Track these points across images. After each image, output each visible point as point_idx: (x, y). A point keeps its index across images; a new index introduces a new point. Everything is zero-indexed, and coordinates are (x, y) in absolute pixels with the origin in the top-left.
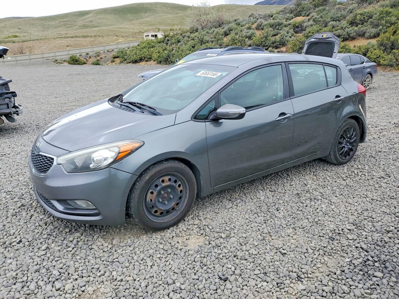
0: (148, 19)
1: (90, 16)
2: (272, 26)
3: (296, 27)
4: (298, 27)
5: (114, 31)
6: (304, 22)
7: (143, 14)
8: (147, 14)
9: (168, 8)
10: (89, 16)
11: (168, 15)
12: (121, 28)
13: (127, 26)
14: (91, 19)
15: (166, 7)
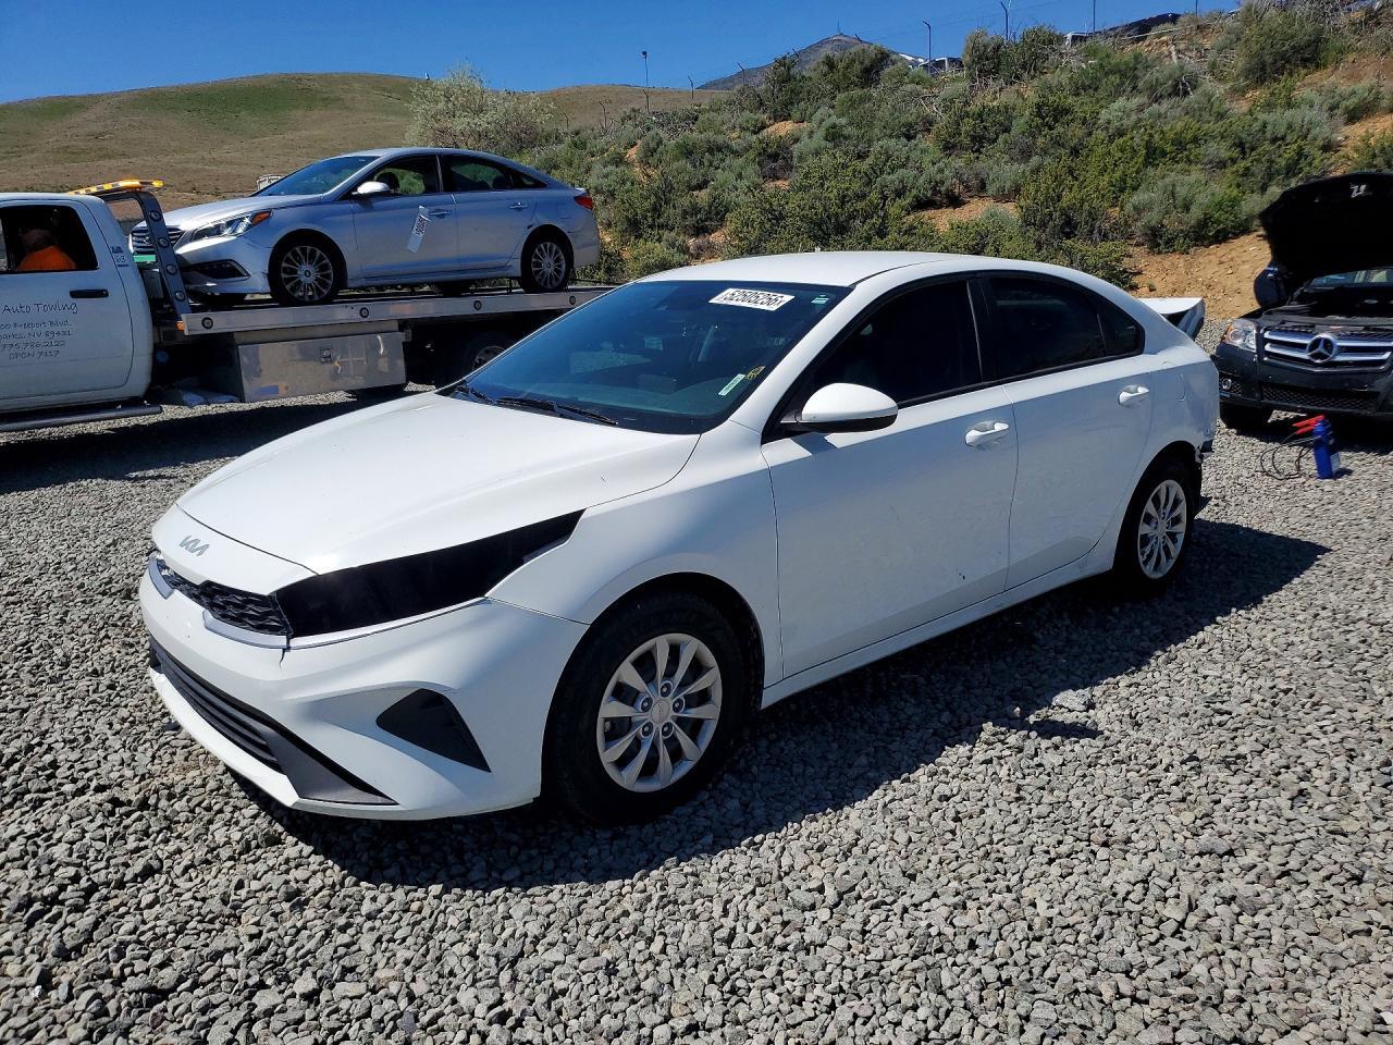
0: (317, 132)
1: (93, 117)
2: (687, 152)
3: (770, 156)
4: (774, 157)
5: (185, 170)
6: (797, 140)
7: (299, 113)
8: (316, 114)
9: (394, 95)
10: (90, 115)
11: (393, 118)
12: (214, 161)
13: (238, 155)
14: (96, 128)
15: (384, 90)
